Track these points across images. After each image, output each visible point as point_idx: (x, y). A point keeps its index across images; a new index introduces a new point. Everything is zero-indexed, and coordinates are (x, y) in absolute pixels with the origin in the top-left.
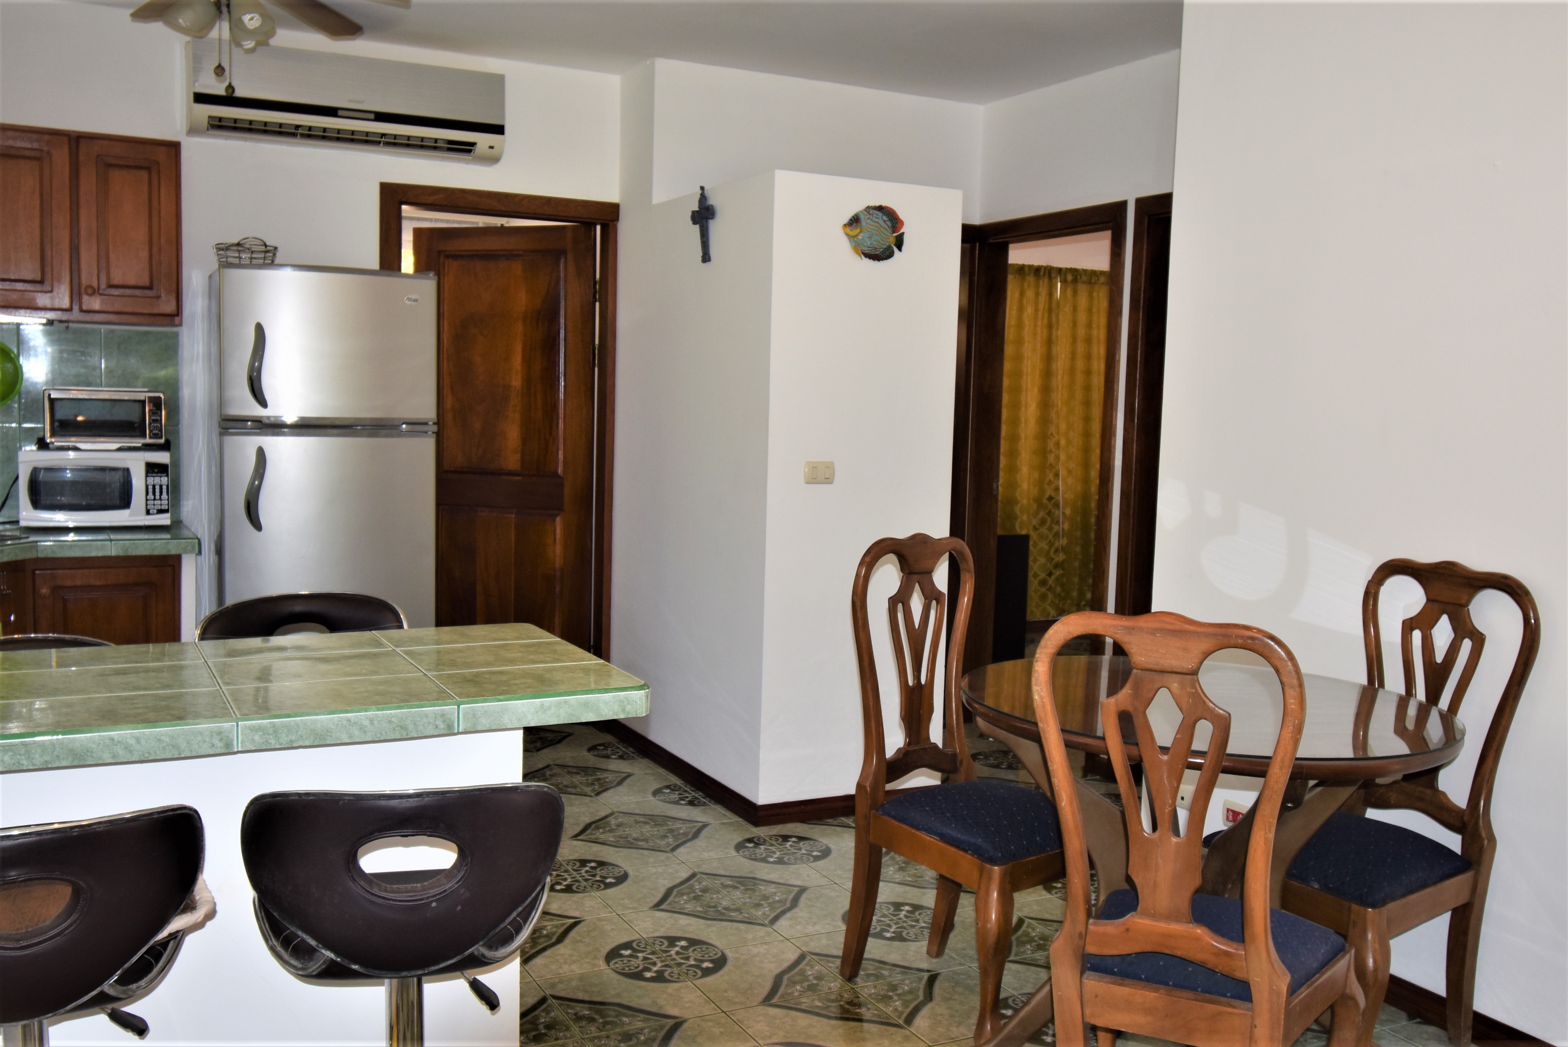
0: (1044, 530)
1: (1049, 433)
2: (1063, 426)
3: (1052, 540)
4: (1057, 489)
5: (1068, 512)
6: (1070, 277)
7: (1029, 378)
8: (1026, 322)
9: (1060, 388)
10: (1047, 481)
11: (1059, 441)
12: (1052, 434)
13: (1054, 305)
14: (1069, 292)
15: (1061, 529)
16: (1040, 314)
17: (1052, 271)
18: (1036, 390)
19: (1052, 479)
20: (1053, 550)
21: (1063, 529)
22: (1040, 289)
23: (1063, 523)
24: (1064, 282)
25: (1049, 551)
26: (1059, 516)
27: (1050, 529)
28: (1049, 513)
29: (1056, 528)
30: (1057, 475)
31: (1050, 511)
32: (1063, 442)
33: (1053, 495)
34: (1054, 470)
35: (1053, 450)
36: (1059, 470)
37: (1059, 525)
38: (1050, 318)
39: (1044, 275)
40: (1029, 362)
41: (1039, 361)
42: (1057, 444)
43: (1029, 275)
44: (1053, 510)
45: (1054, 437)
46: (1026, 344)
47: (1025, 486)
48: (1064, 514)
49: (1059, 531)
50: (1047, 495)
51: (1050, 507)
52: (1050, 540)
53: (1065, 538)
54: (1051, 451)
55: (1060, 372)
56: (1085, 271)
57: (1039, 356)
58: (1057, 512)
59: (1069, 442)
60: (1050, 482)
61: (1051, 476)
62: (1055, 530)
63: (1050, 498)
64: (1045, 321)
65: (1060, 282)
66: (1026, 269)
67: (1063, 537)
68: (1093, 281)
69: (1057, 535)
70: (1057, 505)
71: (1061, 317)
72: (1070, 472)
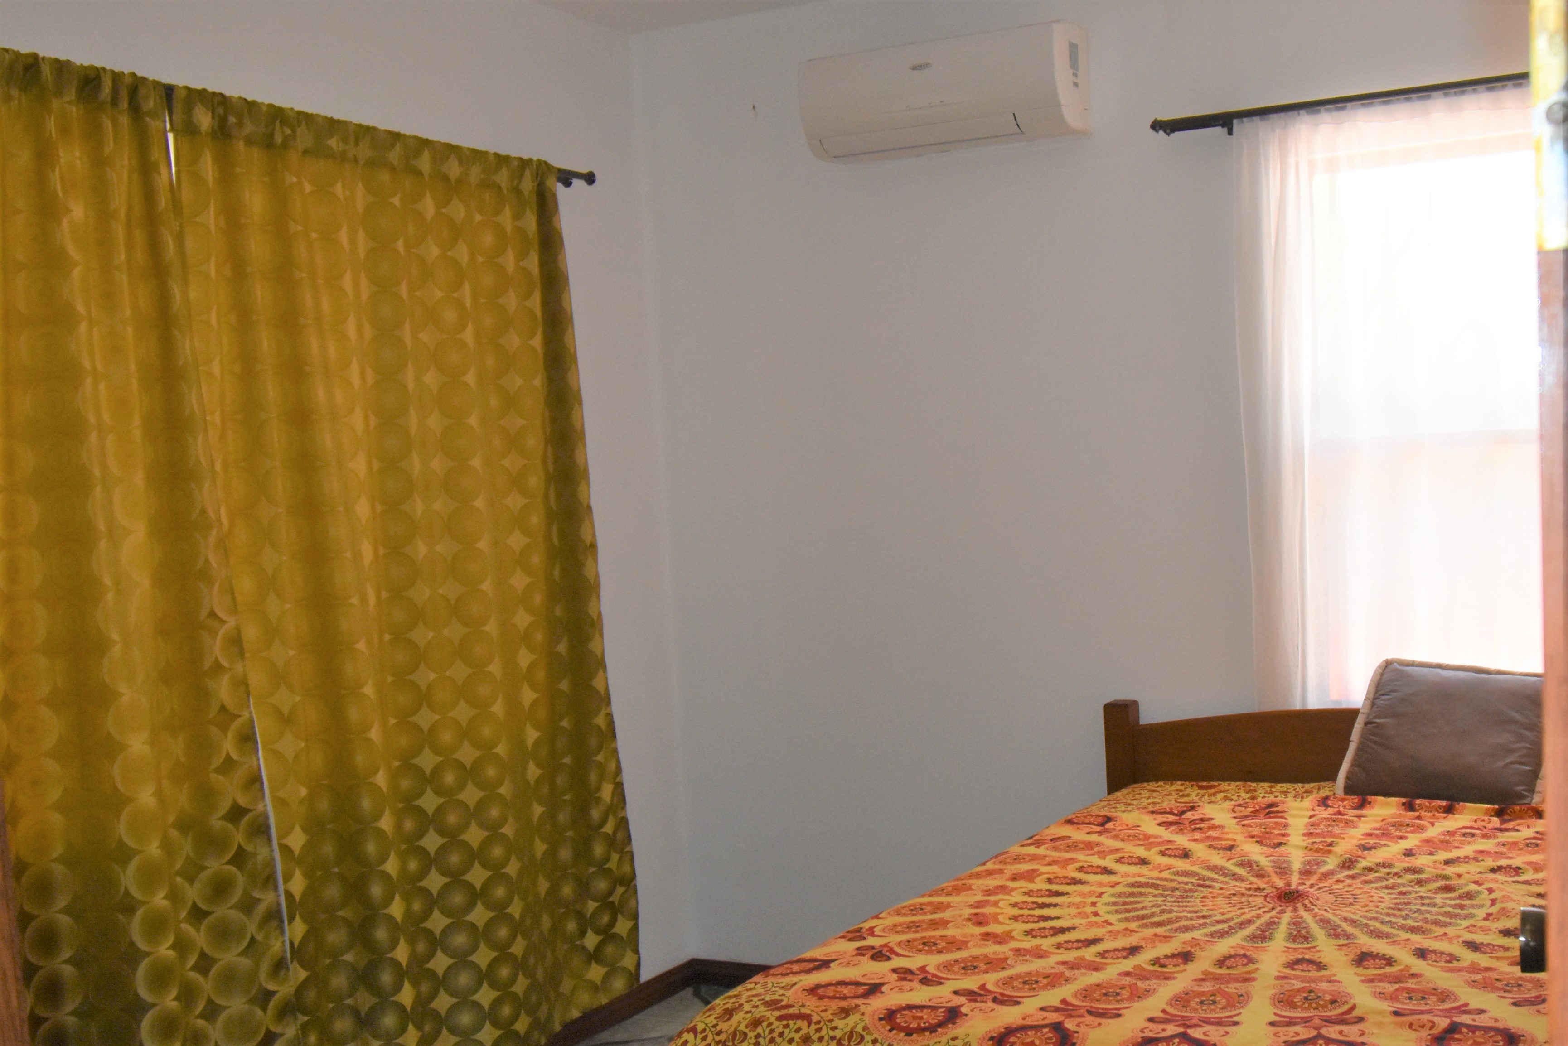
0: (227, 911)
1: (204, 613)
2: (246, 585)
3: (259, 937)
4: (255, 780)
5: (297, 840)
6: (204, 119)
7: (110, 440)
8: (72, 251)
9: (218, 467)
10: (216, 763)
11: (238, 629)
12: (212, 614)
13: (163, 202)
14: (208, 167)
15: (283, 899)
16: (119, 230)
17: (142, 92)
18: (139, 478)
19: (235, 756)
20: (265, 967)
21: (289, 895)
22: (109, 147)
23: (287, 878)
24: (187, 130)
25: (255, 971)
26: (271, 863)
27: (248, 905)
28: (240, 858)
29: (267, 899)
30: (248, 738)
31: (240, 850)
32: (251, 633)
33: (242, 801)
34: (238, 723)
35: (225, 663)
36: (252, 722)
37: (276, 888)
38: (154, 246)
39: (115, 102)
40: (102, 386)
41: (135, 382)
42: (236, 642)
43: (59, 92)
44: (249, 848)
45: (224, 622)
46: (83, 327)
47: (146, 797)
48: (285, 849)
49: (279, 904)
50: (225, 807)
51: (239, 837)
52: (253, 939)
53: (298, 919)
54: (218, 668)
55: (216, 418)
56: (251, 106)
57: (133, 367)
58: (262, 853)
59: (272, 632)
60: (229, 765)
61: (229, 745)
62: (262, 908)
63: (236, 813)
64: (140, 255)
65: (173, 129)
66: (46, 71)
67: (291, 920)
68: (279, 139)
69: (273, 916)
70: (261, 829)
71: (190, 244)
72: (286, 720)
